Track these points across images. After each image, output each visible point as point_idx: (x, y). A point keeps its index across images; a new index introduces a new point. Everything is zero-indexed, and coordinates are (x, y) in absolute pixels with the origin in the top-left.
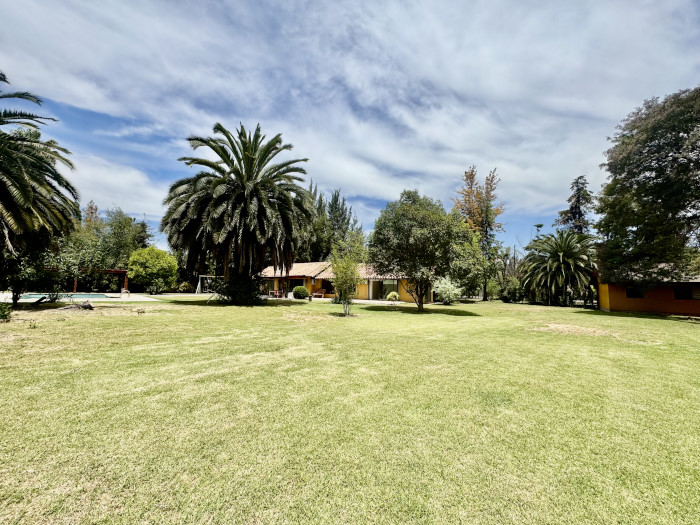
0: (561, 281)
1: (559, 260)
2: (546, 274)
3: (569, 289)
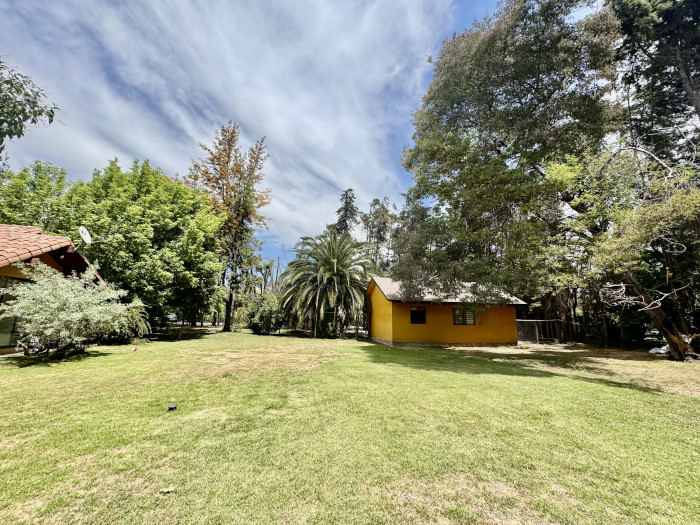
1: (332, 269)
2: (315, 289)
3: (340, 312)
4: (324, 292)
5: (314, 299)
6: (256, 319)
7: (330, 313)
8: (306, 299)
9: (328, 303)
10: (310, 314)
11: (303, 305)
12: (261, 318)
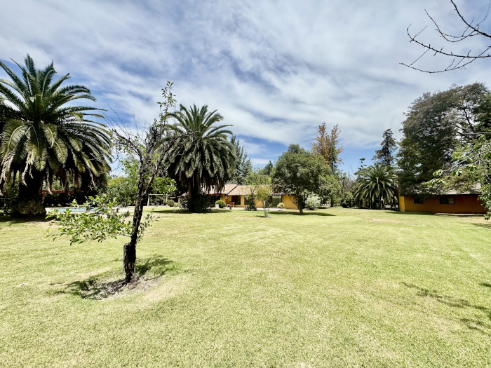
0: (377, 194)
1: (376, 182)
2: (369, 190)
3: (382, 199)
4: (373, 192)
5: (369, 195)
6: (344, 202)
7: (377, 200)
8: (366, 194)
9: (375, 196)
10: (367, 200)
11: (364, 197)
12: (347, 202)
